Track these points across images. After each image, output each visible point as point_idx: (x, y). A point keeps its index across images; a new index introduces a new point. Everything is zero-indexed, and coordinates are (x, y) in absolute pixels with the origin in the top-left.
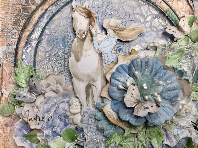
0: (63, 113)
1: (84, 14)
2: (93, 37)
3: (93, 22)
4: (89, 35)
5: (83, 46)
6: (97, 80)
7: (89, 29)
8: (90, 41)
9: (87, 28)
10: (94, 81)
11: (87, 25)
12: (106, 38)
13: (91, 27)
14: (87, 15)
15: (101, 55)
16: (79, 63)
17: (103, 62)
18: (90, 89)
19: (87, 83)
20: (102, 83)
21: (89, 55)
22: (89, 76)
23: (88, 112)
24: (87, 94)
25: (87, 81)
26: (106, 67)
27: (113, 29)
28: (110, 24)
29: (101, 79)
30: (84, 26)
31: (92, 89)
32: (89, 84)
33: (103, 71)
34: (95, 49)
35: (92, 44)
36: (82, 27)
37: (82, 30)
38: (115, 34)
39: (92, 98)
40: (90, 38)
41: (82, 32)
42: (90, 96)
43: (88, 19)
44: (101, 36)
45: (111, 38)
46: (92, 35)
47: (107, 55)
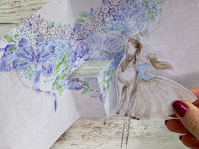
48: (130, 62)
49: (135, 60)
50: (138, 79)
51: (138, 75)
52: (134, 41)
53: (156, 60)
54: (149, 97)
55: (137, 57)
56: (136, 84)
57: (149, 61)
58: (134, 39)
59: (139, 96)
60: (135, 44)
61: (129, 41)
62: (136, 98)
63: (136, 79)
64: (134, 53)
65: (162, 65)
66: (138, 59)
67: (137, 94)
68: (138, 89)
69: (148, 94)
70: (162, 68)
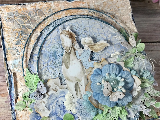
0: (62, 104)
1: (68, 36)
2: (76, 51)
3: (74, 41)
4: (73, 50)
5: (70, 58)
6: (82, 80)
7: (73, 45)
8: (74, 54)
9: (71, 45)
10: (80, 81)
11: (71, 43)
12: (84, 51)
13: (73, 44)
14: (70, 36)
15: (82, 63)
16: (68, 69)
17: (84, 68)
18: (78, 87)
19: (75, 83)
20: (85, 82)
21: (74, 64)
22: (76, 78)
23: (79, 102)
24: (76, 90)
25: (75, 82)
26: (86, 71)
27: (88, 45)
28: (86, 41)
29: (84, 79)
30: (69, 44)
31: (79, 86)
32: (77, 83)
33: (85, 74)
34: (78, 59)
35: (75, 56)
36: (68, 45)
37: (68, 47)
38: (89, 48)
39: (80, 92)
40: (74, 52)
41: (68, 48)
42: (79, 91)
43: (71, 39)
44: (81, 50)
45: (87, 51)
46: (75, 50)
47: (86, 62)
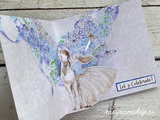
48: (67, 66)
49: (69, 63)
50: (77, 76)
51: (76, 73)
52: (63, 51)
53: (82, 57)
54: (90, 85)
55: (70, 61)
56: (77, 80)
57: (78, 60)
58: (63, 50)
59: (83, 87)
60: (65, 53)
61: (60, 53)
62: (82, 90)
63: (76, 76)
64: (66, 59)
65: (87, 59)
66: (71, 62)
67: (81, 87)
68: (80, 83)
69: (88, 84)
70: (88, 61)
